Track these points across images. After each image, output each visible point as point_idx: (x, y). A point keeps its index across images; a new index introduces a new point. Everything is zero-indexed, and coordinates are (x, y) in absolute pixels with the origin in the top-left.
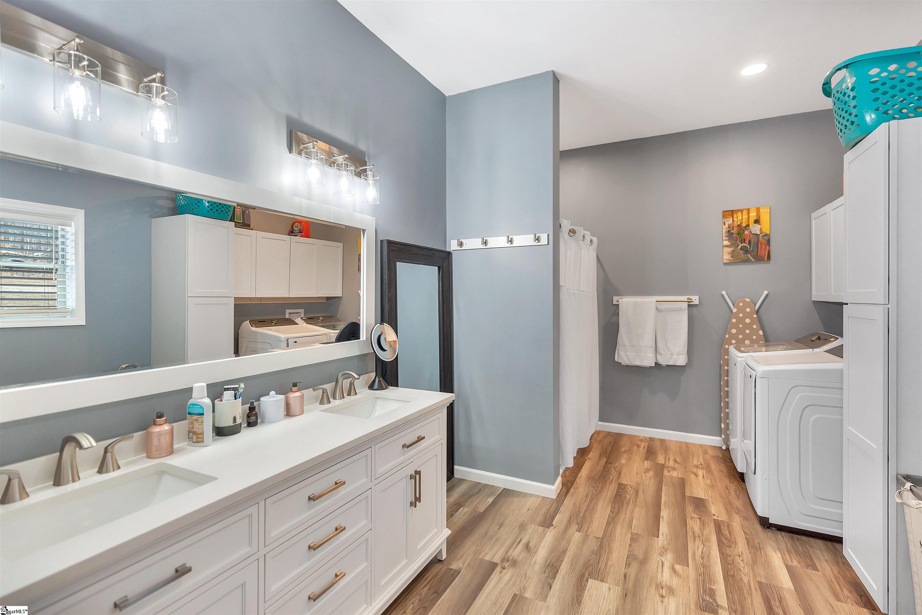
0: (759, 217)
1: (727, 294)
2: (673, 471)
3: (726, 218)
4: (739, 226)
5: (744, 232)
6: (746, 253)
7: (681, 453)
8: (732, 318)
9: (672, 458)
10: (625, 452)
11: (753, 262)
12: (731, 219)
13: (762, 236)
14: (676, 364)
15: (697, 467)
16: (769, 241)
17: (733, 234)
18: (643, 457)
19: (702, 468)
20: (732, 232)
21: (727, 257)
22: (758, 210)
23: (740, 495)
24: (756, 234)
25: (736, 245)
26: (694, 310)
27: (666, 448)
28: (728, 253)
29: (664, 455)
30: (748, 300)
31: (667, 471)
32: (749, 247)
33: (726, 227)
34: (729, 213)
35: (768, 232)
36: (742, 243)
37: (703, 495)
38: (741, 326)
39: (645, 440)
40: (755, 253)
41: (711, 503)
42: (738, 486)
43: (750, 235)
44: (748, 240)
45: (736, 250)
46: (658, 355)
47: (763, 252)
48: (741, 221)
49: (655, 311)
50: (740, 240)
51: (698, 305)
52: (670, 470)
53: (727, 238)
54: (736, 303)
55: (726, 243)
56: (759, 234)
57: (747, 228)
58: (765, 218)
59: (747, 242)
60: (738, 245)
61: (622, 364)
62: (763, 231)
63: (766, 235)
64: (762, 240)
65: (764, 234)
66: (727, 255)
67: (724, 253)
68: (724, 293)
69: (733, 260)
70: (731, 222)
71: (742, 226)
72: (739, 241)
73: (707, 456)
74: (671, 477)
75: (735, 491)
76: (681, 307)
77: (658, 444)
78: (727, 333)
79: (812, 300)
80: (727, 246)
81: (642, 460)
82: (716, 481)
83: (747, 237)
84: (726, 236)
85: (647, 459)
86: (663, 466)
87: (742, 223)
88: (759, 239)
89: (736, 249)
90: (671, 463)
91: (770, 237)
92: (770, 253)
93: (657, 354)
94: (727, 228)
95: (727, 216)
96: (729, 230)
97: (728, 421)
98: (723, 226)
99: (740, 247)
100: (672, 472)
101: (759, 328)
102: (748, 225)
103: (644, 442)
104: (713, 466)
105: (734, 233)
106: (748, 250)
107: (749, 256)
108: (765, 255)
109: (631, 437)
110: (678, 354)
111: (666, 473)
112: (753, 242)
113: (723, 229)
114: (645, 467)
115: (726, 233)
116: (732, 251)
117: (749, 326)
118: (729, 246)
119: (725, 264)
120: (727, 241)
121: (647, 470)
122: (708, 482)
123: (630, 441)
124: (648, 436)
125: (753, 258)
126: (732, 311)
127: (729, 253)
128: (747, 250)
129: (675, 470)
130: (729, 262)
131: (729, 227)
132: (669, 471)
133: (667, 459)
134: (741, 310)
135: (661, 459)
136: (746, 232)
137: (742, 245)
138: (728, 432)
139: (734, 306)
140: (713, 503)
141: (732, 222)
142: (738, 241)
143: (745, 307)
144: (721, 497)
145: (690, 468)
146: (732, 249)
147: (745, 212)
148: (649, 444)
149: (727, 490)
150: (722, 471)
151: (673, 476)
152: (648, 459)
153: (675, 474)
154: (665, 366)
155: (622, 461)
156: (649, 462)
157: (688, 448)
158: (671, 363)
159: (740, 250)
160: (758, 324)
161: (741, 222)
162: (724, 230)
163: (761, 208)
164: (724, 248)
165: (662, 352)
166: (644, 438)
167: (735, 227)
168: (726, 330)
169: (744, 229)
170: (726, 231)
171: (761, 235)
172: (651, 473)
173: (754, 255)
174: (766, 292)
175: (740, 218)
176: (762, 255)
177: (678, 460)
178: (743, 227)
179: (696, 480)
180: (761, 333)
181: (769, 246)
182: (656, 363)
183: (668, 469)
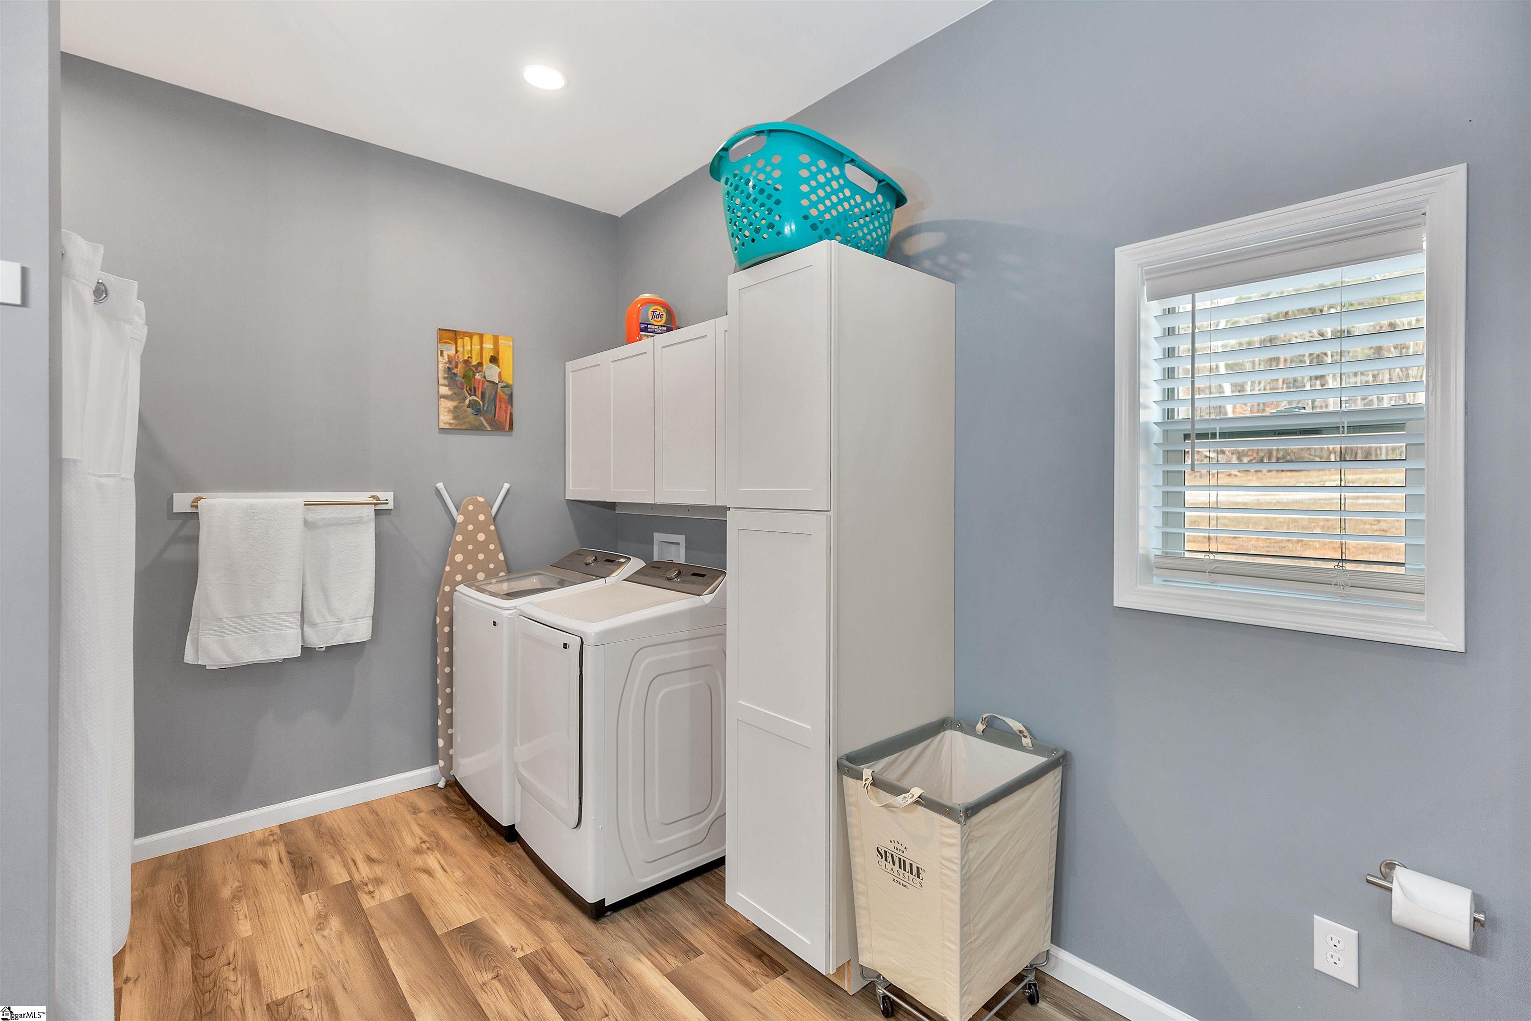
0: (498, 353)
1: (445, 487)
2: (379, 889)
3: (445, 343)
4: (467, 362)
5: (474, 375)
6: (477, 415)
7: (370, 835)
8: (455, 533)
9: (359, 858)
10: (236, 897)
11: (489, 430)
12: (454, 347)
13: (501, 387)
14: (351, 640)
15: (418, 851)
16: (511, 396)
17: (455, 375)
18: (291, 890)
19: (428, 848)
20: (455, 371)
21: (446, 418)
22: (496, 339)
23: (522, 873)
24: (493, 382)
25: (461, 398)
26: (384, 519)
27: (332, 838)
28: (447, 410)
29: (338, 858)
30: (481, 499)
31: (364, 895)
32: (481, 403)
33: (444, 361)
34: (450, 335)
35: (510, 382)
36: (470, 395)
37: (469, 914)
38: (470, 547)
39: (271, 838)
40: (491, 416)
41: (492, 924)
42: (507, 855)
43: (483, 383)
44: (480, 392)
45: (462, 407)
46: (306, 628)
47: (502, 416)
48: (470, 353)
49: (303, 526)
50: (468, 388)
51: (391, 509)
52: (372, 889)
53: (446, 382)
54: (462, 505)
55: (445, 391)
56: (497, 382)
57: (479, 368)
58: (506, 356)
59: (479, 393)
60: (465, 398)
61: (207, 668)
62: (503, 378)
63: (507, 386)
64: (502, 393)
65: (505, 385)
66: (446, 414)
67: (441, 409)
68: (440, 486)
69: (456, 425)
70: (453, 352)
71: (471, 363)
72: (467, 390)
73: (422, 815)
74: (383, 906)
75: (511, 869)
76: (359, 517)
77: (309, 835)
78: (448, 562)
79: (566, 498)
80: (445, 397)
81: (295, 899)
82: (469, 867)
83: (479, 385)
84: (445, 378)
85: (303, 888)
86: (351, 889)
87: (471, 358)
88: (496, 392)
89: (461, 404)
90: (365, 871)
91: (512, 390)
92: (512, 417)
93: (305, 626)
94: (445, 363)
95: (445, 339)
96: (450, 366)
97: (450, 731)
98: (440, 358)
99: (467, 402)
100: (378, 894)
101: (499, 548)
102: (480, 364)
103: (273, 845)
104: (445, 834)
105: (458, 373)
106: (480, 409)
107: (482, 418)
108: (506, 420)
109: (231, 846)
110: (355, 619)
111: (367, 902)
112: (488, 395)
113: (440, 363)
114: (311, 913)
115: (445, 372)
116: (455, 407)
117: (482, 547)
118: (450, 397)
119: (443, 431)
120: (447, 388)
121: (321, 920)
122: (458, 874)
123: (236, 860)
124: (274, 823)
125: (488, 423)
126: (454, 522)
127: (450, 411)
128: (478, 409)
129: (382, 882)
130: (449, 428)
131: (450, 362)
132: (370, 893)
133: (349, 864)
134: (470, 518)
135: (337, 873)
136: (478, 376)
137: (471, 398)
138: (451, 752)
139: (458, 512)
140: (495, 922)
141: (455, 353)
142: (465, 390)
143: (476, 513)
144: (498, 896)
145: (408, 860)
146: (455, 404)
147: (476, 339)
148: (286, 845)
149: (499, 876)
150: (465, 838)
151: (386, 900)
152: (305, 886)
153: (386, 894)
154: (324, 649)
155: (241, 928)
156: (314, 893)
157: (377, 815)
158: (338, 640)
159: (468, 407)
160: (497, 542)
161: (470, 356)
162: (440, 365)
163: (500, 337)
164: (442, 399)
165: (318, 620)
166: (267, 834)
167: (460, 362)
168: (445, 557)
169: (474, 369)
170: (445, 369)
171: (500, 385)
172: (335, 923)
173: (489, 417)
174: (506, 486)
175: (468, 348)
176: (501, 420)
177: (374, 854)
178: (473, 366)
179: (433, 883)
180: (501, 557)
181: (512, 405)
182: (303, 648)
183: (366, 889)
